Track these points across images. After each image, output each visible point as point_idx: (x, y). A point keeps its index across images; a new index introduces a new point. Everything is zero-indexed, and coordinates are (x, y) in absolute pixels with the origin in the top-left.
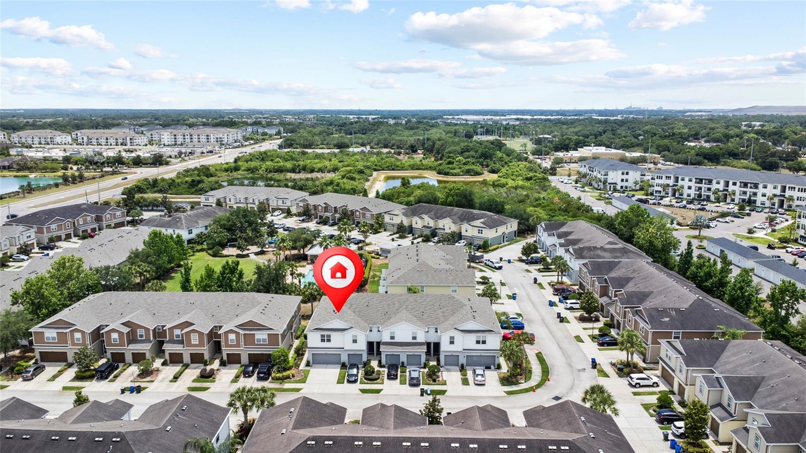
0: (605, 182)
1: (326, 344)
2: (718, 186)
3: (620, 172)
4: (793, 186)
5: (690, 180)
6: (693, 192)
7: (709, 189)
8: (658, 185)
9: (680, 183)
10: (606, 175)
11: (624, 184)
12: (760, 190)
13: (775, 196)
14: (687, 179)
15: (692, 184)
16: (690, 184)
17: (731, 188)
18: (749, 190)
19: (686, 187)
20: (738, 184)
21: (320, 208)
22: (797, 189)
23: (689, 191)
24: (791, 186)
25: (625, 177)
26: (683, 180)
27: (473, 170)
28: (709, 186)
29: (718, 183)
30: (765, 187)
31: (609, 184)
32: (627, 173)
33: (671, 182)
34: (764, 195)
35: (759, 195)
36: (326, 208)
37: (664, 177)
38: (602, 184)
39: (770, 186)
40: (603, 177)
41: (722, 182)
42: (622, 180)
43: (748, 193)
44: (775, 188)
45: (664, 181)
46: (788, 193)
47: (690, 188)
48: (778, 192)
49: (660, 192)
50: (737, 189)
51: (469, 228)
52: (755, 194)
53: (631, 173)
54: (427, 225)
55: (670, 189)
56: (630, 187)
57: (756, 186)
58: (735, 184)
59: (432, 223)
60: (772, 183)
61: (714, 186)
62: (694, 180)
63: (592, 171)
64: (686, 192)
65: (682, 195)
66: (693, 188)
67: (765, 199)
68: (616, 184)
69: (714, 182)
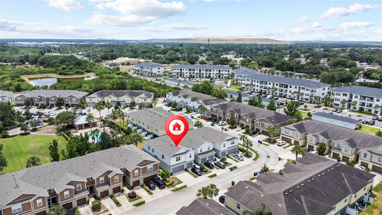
0: (152, 73)
1: (179, 162)
2: (197, 72)
3: (157, 68)
4: (223, 70)
5: (187, 70)
6: (188, 75)
7: (194, 73)
8: (174, 73)
9: (183, 71)
10: (152, 70)
11: (159, 73)
12: (212, 72)
13: (217, 74)
14: (185, 69)
15: (188, 71)
16: (187, 71)
17: (202, 72)
18: (208, 72)
19: (185, 73)
20: (204, 70)
21: (36, 99)
22: (224, 71)
23: (187, 74)
24: (222, 70)
25: (159, 70)
26: (183, 70)
27: (80, 71)
28: (194, 72)
29: (197, 70)
30: (214, 71)
31: (153, 74)
32: (160, 69)
33: (179, 71)
34: (213, 74)
35: (212, 74)
36: (41, 99)
37: (176, 69)
38: (150, 74)
39: (215, 70)
40: (150, 71)
41: (198, 70)
42: (158, 72)
43: (208, 74)
44: (217, 71)
45: (176, 71)
46: (221, 72)
47: (187, 73)
48: (218, 72)
49: (175, 75)
50: (204, 72)
51: (139, 99)
52: (210, 74)
53: (161, 68)
54: (113, 100)
55: (179, 74)
56: (161, 74)
57: (210, 71)
58: (203, 70)
59: (116, 99)
60: (216, 69)
61: (196, 72)
62: (188, 70)
63: (143, 69)
64: (185, 75)
65: (184, 76)
66: (188, 73)
67: (214, 75)
68: (156, 73)
69: (196, 70)
